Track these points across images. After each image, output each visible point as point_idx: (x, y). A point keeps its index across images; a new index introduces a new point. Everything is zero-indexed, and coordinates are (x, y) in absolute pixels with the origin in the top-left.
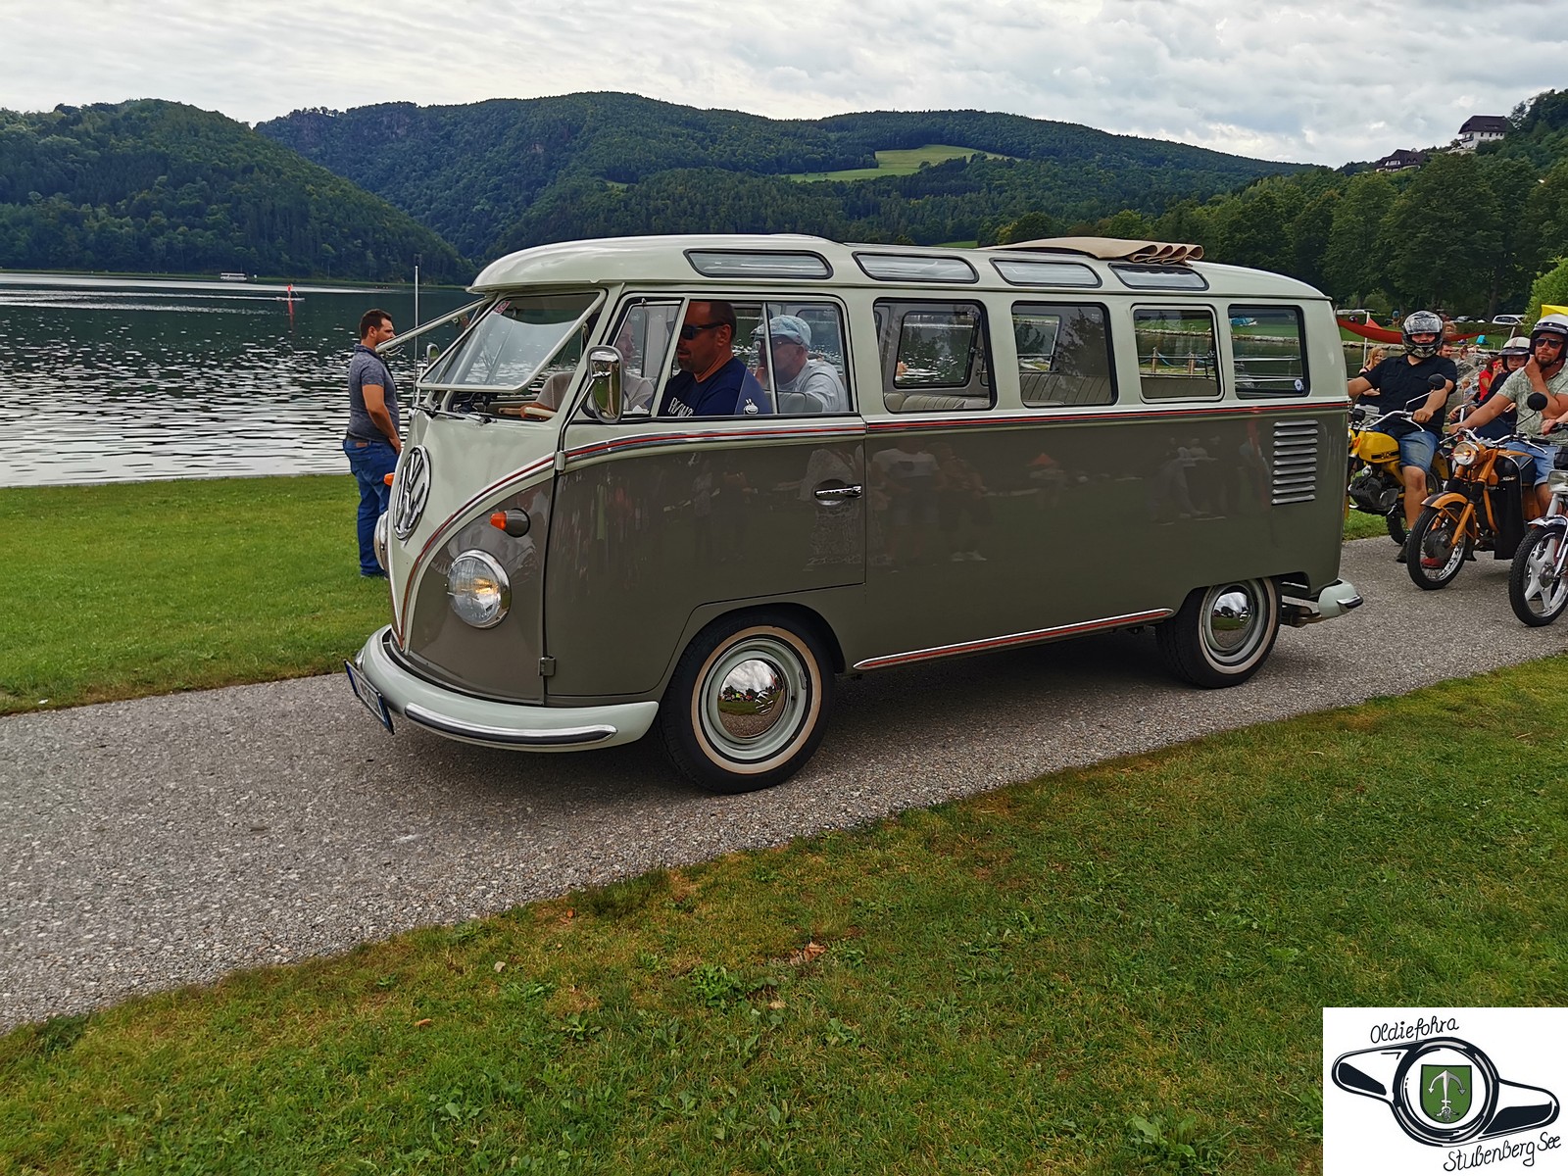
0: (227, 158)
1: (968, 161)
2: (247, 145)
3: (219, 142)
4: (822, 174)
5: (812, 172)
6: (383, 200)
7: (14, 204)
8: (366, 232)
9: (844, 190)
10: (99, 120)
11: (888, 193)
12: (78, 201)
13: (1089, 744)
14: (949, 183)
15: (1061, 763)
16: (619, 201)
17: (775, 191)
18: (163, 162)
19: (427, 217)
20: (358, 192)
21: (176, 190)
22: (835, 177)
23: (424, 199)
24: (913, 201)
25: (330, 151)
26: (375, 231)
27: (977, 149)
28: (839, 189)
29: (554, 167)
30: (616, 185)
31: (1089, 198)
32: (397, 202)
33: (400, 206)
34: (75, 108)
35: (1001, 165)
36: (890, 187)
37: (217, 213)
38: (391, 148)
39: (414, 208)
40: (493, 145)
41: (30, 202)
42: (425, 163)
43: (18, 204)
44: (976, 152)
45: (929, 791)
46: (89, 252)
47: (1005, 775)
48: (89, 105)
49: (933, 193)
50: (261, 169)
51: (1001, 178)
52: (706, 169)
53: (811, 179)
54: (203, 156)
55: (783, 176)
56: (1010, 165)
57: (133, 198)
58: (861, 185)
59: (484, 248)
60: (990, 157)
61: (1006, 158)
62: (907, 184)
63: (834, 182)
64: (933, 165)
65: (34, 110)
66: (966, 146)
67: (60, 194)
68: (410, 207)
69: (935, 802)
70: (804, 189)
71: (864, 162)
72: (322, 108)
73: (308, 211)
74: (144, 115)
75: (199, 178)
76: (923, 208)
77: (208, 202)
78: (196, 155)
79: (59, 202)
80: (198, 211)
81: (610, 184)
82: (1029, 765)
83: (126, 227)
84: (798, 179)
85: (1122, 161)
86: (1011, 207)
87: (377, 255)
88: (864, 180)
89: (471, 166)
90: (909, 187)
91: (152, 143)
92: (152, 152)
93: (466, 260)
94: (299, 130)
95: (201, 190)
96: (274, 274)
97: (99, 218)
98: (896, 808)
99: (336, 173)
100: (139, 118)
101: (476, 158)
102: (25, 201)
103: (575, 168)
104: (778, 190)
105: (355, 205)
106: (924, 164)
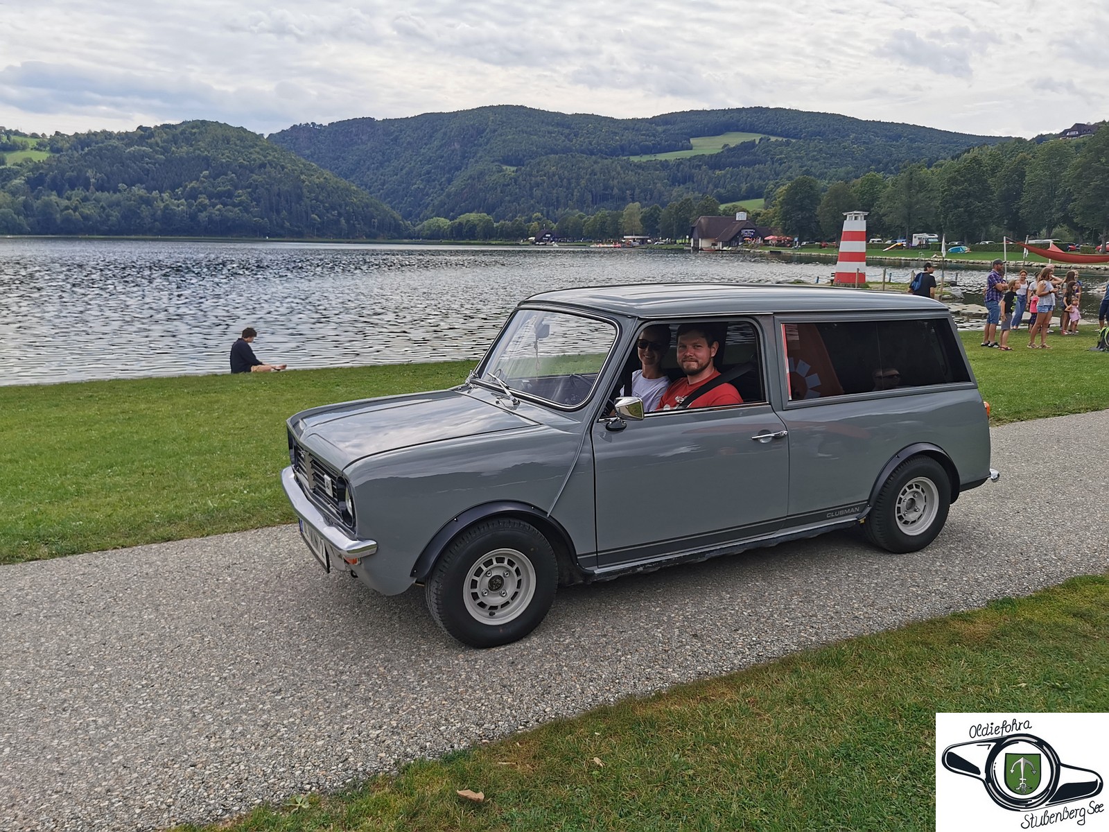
0: (249, 158)
1: (757, 142)
2: (261, 149)
3: (243, 147)
4: (653, 155)
5: (646, 153)
6: (352, 184)
7: (109, 192)
8: (340, 206)
9: (668, 166)
10: (165, 135)
11: (699, 167)
12: (149, 190)
13: (668, 662)
14: (742, 159)
15: (626, 689)
16: (511, 179)
17: (619, 168)
18: (207, 162)
19: (381, 195)
20: (335, 179)
21: (214, 180)
22: (662, 157)
23: (379, 182)
24: (718, 172)
25: (317, 152)
26: (346, 205)
27: (764, 134)
28: (665, 165)
29: (467, 157)
30: (508, 167)
31: (846, 165)
32: (362, 185)
33: (363, 187)
34: (150, 128)
35: (781, 144)
36: (701, 163)
37: (242, 195)
38: (358, 149)
39: (372, 188)
40: (426, 144)
41: (120, 191)
42: (380, 158)
43: (111, 192)
44: (763, 136)
45: (459, 730)
46: (157, 223)
47: (558, 704)
48: (159, 126)
49: (731, 165)
50: (271, 165)
51: (781, 153)
52: (571, 155)
53: (645, 158)
54: (233, 157)
55: (626, 158)
56: (788, 144)
57: (187, 187)
58: (679, 163)
59: (419, 213)
60: (773, 139)
61: (784, 140)
62: (713, 160)
63: (661, 161)
64: (732, 146)
65: (123, 131)
66: (755, 132)
67: (139, 184)
68: (370, 188)
69: (456, 746)
70: (639, 166)
71: (682, 146)
72: (312, 123)
73: (302, 193)
74: (194, 131)
75: (230, 172)
76: (725, 176)
77: (236, 188)
78: (227, 156)
79: (138, 190)
80: (229, 195)
81: (504, 168)
82: (592, 689)
83: (180, 206)
84: (635, 159)
85: (870, 139)
86: (788, 174)
87: (348, 221)
88: (682, 159)
89: (411, 159)
90: (715, 162)
91: (199, 149)
92: (199, 155)
93: (406, 222)
94: (297, 139)
95: (232, 180)
96: (280, 235)
97: (165, 200)
98: (406, 755)
99: (321, 166)
100: (191, 133)
101: (414, 153)
102: (116, 190)
103: (481, 157)
104: (622, 168)
105: (334, 188)
106: (725, 146)
